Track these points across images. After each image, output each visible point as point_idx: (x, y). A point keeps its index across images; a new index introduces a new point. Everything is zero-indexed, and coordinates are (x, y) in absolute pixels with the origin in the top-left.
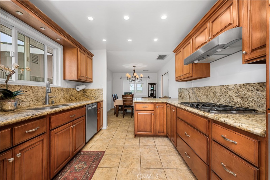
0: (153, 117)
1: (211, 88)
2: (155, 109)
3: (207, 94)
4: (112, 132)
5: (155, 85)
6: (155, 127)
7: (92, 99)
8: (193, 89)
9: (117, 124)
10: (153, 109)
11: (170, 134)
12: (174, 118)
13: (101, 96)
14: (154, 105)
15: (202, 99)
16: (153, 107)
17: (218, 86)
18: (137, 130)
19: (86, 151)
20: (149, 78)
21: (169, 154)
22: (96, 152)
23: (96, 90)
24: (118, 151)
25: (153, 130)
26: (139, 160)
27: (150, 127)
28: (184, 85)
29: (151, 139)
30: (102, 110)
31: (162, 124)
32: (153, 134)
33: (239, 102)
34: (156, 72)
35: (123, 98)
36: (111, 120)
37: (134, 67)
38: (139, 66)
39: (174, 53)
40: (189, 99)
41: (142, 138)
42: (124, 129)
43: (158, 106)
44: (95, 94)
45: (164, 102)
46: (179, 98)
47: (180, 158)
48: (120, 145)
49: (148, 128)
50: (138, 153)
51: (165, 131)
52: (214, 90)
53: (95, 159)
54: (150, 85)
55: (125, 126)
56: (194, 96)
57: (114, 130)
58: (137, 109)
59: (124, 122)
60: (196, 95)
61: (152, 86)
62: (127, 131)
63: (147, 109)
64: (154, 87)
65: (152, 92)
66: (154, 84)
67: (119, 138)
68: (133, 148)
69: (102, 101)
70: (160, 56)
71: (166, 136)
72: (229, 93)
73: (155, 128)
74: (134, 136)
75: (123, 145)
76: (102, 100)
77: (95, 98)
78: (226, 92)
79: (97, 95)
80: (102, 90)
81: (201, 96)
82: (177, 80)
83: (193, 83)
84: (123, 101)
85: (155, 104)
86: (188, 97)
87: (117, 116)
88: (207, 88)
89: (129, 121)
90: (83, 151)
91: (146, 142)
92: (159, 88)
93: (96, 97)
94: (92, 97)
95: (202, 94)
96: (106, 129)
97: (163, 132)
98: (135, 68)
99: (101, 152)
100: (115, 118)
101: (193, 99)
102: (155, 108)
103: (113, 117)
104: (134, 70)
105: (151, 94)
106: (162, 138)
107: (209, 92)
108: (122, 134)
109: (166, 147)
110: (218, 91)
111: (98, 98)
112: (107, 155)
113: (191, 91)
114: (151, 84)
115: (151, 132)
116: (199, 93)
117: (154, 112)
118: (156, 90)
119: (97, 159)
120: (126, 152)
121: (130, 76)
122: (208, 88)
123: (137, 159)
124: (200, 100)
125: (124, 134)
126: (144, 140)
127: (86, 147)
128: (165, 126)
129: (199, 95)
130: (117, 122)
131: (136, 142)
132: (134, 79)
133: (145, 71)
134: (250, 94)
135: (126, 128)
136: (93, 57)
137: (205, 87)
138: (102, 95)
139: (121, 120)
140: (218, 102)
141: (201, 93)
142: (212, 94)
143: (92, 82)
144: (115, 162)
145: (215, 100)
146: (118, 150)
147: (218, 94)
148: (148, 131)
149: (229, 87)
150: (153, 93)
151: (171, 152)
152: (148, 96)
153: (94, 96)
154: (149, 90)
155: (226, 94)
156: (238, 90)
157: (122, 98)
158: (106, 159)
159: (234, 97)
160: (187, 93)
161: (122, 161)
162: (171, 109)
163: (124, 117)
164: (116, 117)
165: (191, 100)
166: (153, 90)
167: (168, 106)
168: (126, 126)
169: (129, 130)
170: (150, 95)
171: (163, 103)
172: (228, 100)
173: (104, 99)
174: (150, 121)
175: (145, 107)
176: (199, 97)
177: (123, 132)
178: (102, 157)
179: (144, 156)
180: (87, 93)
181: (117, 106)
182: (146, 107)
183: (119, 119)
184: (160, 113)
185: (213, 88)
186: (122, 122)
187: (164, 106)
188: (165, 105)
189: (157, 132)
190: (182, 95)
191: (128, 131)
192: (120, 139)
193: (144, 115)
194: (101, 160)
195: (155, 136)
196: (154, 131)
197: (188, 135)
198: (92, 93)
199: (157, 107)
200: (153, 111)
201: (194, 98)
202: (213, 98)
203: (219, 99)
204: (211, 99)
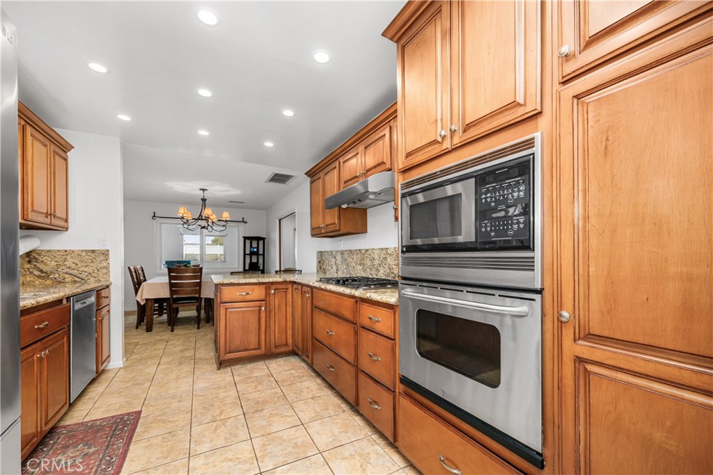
0: (263, 315)
1: (368, 253)
2: (268, 297)
3: (363, 262)
4: (147, 370)
5: (261, 242)
6: (268, 336)
7: (67, 280)
8: (342, 253)
9: (156, 349)
10: (263, 297)
11: (300, 345)
12: (309, 309)
13: (105, 271)
14: (266, 288)
15: (356, 272)
16: (264, 292)
17: (376, 249)
18: (226, 349)
19: (75, 424)
20: (245, 222)
21: (299, 380)
22: (113, 417)
23: (84, 254)
24: (180, 401)
25: (263, 343)
26: (237, 404)
27: (257, 338)
28: (327, 244)
29: (261, 365)
30: (109, 311)
31: (284, 326)
32: (263, 353)
34: (264, 207)
35: (171, 278)
36: (130, 341)
37: (203, 190)
38: (218, 190)
39: (308, 176)
40: (336, 272)
41: (237, 367)
42: (182, 357)
43: (275, 290)
44: (79, 265)
45: (288, 280)
46: (318, 271)
47: (319, 381)
48: (182, 389)
49: (252, 340)
50: (233, 393)
51: (290, 341)
52: (372, 255)
53: (115, 430)
54: (248, 242)
55: (182, 351)
56: (345, 267)
57: (152, 364)
58: (224, 300)
59: (178, 343)
60: (347, 264)
61: (255, 244)
62: (192, 360)
63: (248, 298)
64: (258, 248)
65: (254, 260)
66: (258, 239)
67: (175, 377)
68: (219, 388)
69: (108, 287)
70: (276, 175)
71: (293, 353)
72: (389, 260)
73: (268, 339)
74: (215, 366)
75: (188, 388)
76: (107, 283)
77: (78, 279)
78: (385, 259)
79: (86, 269)
80: (106, 254)
81: (355, 265)
82: (314, 233)
83: (342, 242)
84: (171, 285)
85: (268, 285)
86: (335, 268)
87: (147, 331)
89: (191, 339)
90: (65, 427)
91: (248, 372)
92: (272, 249)
93: (83, 276)
94: (67, 276)
95: (356, 263)
96: (122, 366)
97: (287, 344)
98: (207, 195)
99: (128, 414)
100: (142, 336)
101: (343, 272)
102: (268, 294)
103: (134, 333)
104: (202, 200)
105: (251, 264)
106: (285, 358)
107: (365, 259)
108: (181, 367)
109: (293, 372)
110: (376, 257)
111: (92, 279)
112: (151, 416)
113: (339, 257)
114: (251, 239)
115: (259, 348)
116: (351, 260)
117: (266, 304)
118: (264, 255)
119: (122, 429)
120: (201, 398)
121: (188, 216)
122: (363, 252)
123: (233, 403)
124: (353, 273)
125: (187, 368)
126: (243, 369)
127: (68, 417)
128: (290, 332)
129: (351, 264)
130: (154, 344)
131: (226, 376)
132: (204, 223)
133: (232, 204)
135: (189, 353)
136: (68, 154)
137: (360, 250)
138: (107, 268)
139: (163, 338)
140: (377, 275)
141: (355, 260)
142: (369, 263)
143: (67, 229)
144: (177, 421)
145: (373, 272)
146: (179, 399)
147: (376, 263)
148: (252, 347)
149: (389, 252)
150: (256, 261)
151: (303, 376)
152: (242, 270)
153: (75, 272)
154: (245, 254)
155: (385, 262)
157: (167, 277)
158: (152, 423)
160: (333, 260)
161: (196, 416)
162: (303, 293)
163: (172, 331)
164: (146, 335)
165: (340, 273)
166: (257, 253)
167: (296, 289)
168: (186, 350)
169: (197, 357)
170: (247, 268)
171: (285, 282)
172: (388, 271)
173: (112, 280)
174: (256, 324)
175: (244, 294)
176: (352, 268)
177: (180, 364)
178: (137, 422)
179: (248, 395)
180: (46, 264)
181: (147, 300)
182: (248, 294)
183: (158, 338)
184: (279, 305)
185: (370, 252)
186: (171, 342)
187: (287, 289)
188: (290, 286)
189: (273, 345)
190: (324, 266)
191: (195, 360)
192: (177, 379)
193: (243, 311)
194: (136, 427)
195: (269, 355)
196: (265, 347)
197: (330, 333)
198: (66, 263)
199: (273, 292)
200: (264, 302)
201: (345, 270)
202: (371, 269)
203: (378, 270)
204: (368, 270)
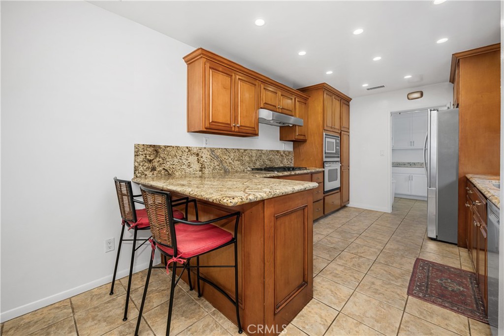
1: (246, 152)
3: (241, 158)
8: (212, 150)
15: (233, 167)
33: (269, 164)
40: (200, 171)
52: (251, 154)
56: (216, 163)
60: (221, 161)
72: (263, 157)
78: (261, 156)
81: (231, 162)
88: (241, 151)
95: (233, 160)
107: (244, 156)
110: (254, 155)
113: (204, 155)
116: (227, 157)
122: (243, 151)
129: (227, 161)
134: (273, 157)
137: (238, 149)
140: (254, 167)
141: (232, 157)
142: (247, 159)
145: (251, 165)
147: (254, 159)
156: (268, 155)
159: (266, 160)
160: (192, 158)
165: (207, 172)
172: (262, 163)
176: (228, 164)
185: (249, 151)
201: (217, 167)
202: (249, 163)
203: (255, 163)
204: (247, 164)
